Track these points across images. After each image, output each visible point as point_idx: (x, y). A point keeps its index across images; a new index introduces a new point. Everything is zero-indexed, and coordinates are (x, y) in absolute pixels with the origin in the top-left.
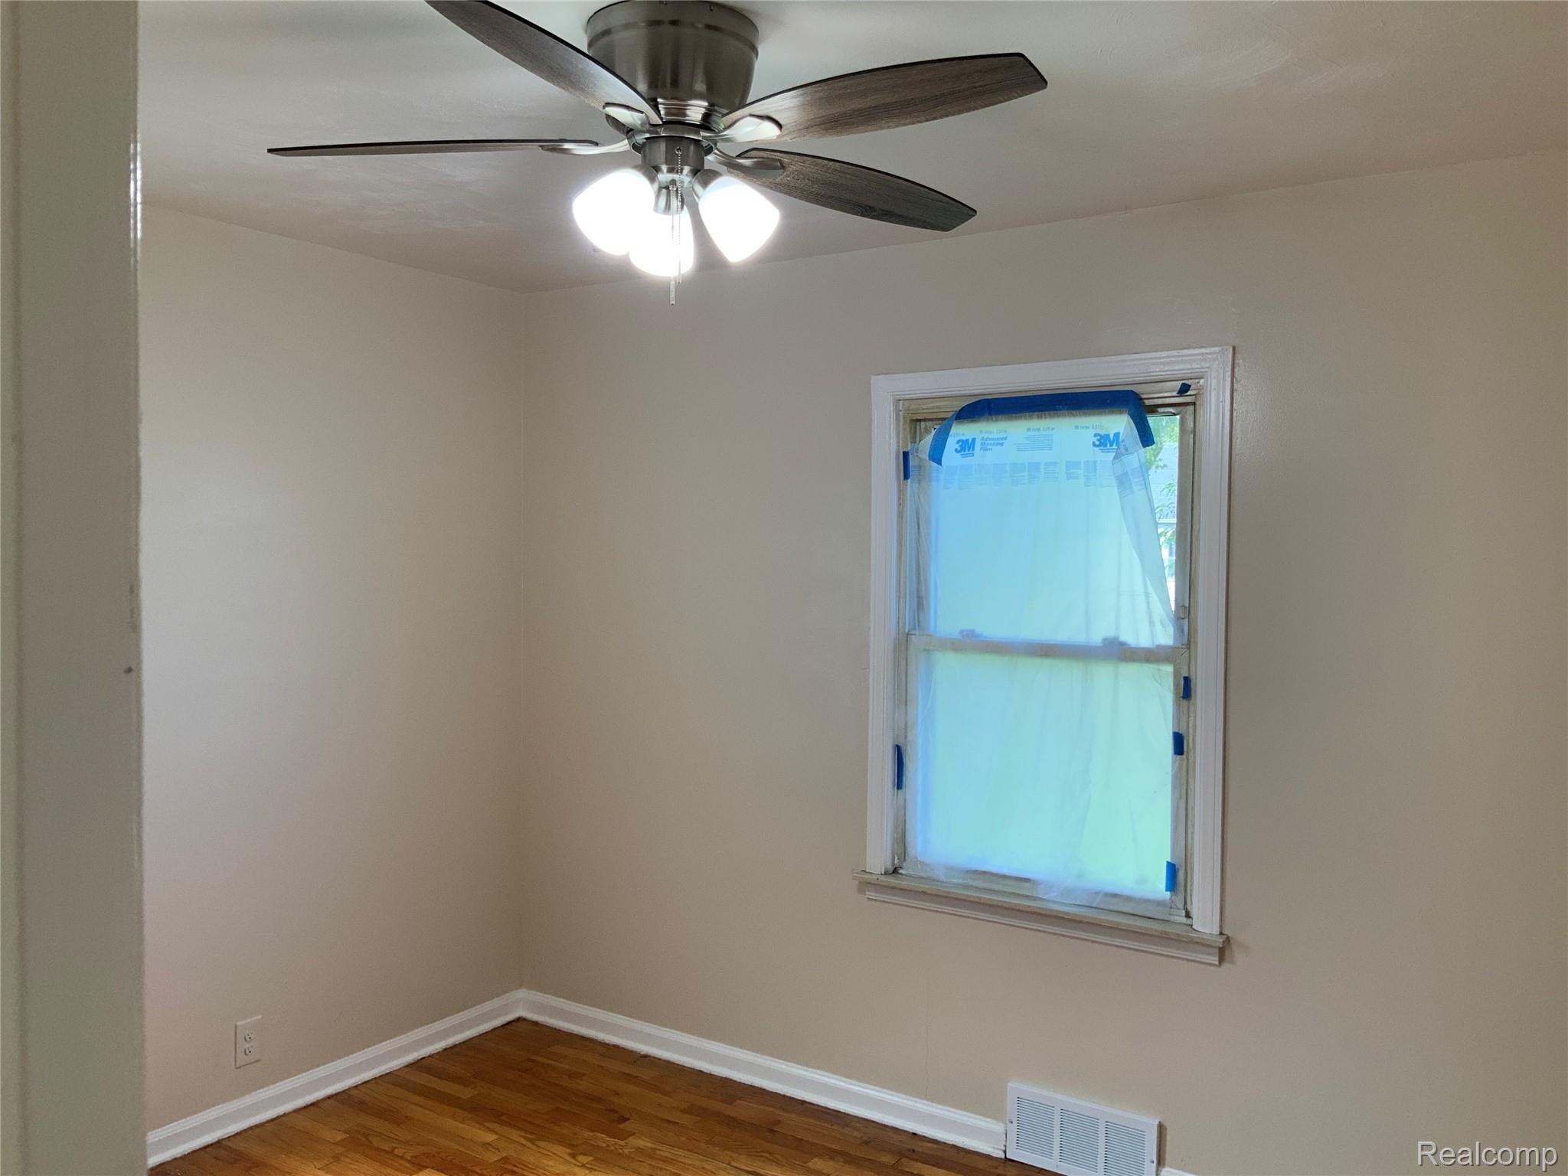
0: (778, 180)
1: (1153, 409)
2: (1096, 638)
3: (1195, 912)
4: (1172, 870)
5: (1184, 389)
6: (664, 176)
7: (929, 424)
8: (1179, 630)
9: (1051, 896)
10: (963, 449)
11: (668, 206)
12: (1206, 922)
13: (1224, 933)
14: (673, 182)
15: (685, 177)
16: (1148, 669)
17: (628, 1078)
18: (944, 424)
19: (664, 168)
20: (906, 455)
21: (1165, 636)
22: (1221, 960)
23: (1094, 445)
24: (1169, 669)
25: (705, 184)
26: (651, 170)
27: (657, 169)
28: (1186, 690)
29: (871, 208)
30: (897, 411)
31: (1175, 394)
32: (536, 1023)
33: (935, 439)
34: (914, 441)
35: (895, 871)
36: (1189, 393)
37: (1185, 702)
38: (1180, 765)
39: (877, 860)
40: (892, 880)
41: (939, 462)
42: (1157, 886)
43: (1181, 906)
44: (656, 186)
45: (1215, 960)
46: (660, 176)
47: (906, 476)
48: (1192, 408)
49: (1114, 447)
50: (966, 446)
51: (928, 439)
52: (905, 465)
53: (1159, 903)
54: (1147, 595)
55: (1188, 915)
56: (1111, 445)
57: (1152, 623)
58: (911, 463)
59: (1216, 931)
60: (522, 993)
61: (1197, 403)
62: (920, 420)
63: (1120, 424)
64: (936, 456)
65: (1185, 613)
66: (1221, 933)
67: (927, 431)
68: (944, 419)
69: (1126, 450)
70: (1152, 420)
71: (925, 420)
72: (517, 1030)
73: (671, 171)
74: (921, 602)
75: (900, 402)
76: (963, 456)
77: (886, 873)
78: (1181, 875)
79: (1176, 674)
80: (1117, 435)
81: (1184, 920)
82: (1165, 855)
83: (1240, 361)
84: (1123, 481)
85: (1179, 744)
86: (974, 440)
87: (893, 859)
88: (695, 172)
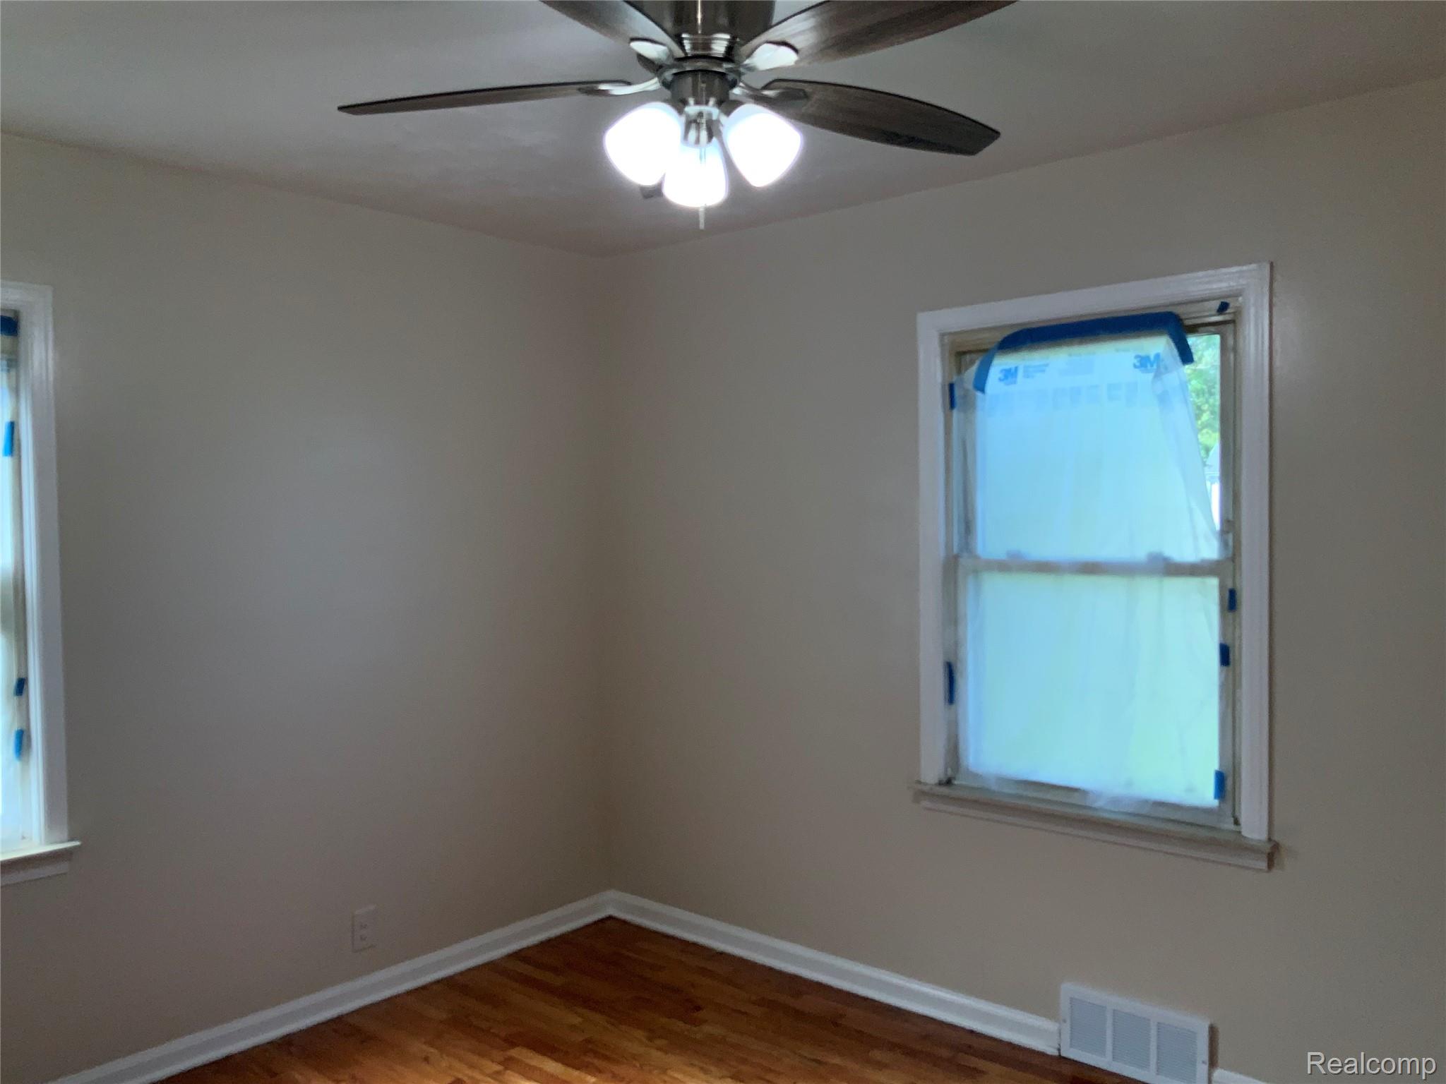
0: (803, 110)
1: (1194, 329)
2: (1140, 552)
3: (1243, 819)
4: (1221, 779)
5: (1223, 308)
6: (692, 109)
7: (974, 356)
8: (1224, 543)
9: (1099, 804)
10: (1006, 377)
11: (698, 141)
12: (1254, 827)
13: (1273, 839)
14: (700, 114)
15: (711, 109)
16: (1192, 583)
17: (704, 972)
18: (986, 353)
19: (691, 101)
20: (951, 387)
21: (1210, 550)
22: (1270, 865)
23: (1135, 366)
24: (1213, 582)
25: (728, 113)
26: (679, 104)
27: (685, 103)
28: (1231, 602)
29: (897, 135)
30: (942, 345)
31: (1214, 312)
32: (624, 922)
33: (979, 369)
34: (959, 372)
35: (949, 782)
36: (1229, 311)
37: (1230, 615)
38: (1226, 678)
39: (931, 771)
40: (945, 790)
41: (982, 390)
42: (1206, 795)
43: (1229, 813)
44: (683, 119)
45: (1264, 865)
46: (687, 109)
47: (952, 404)
48: (1231, 327)
49: (1155, 367)
50: (1009, 375)
51: (973, 369)
52: (952, 397)
53: (1207, 811)
54: (1190, 510)
55: (1237, 822)
56: (1152, 366)
57: (1195, 538)
58: (957, 393)
59: (1264, 836)
60: (612, 894)
61: (1237, 321)
62: (965, 353)
63: (1160, 345)
64: (980, 385)
65: (1230, 526)
66: (1270, 839)
67: (972, 363)
68: (985, 351)
69: (1166, 368)
70: (1192, 340)
71: (970, 352)
72: (607, 927)
73: (697, 103)
74: (968, 527)
75: (946, 337)
76: (1007, 384)
77: (940, 784)
78: (1229, 783)
79: (1222, 587)
80: (1157, 356)
81: (1232, 827)
82: (1213, 764)
83: (1278, 277)
84: (1163, 399)
85: (1226, 655)
86: (1016, 369)
87: (946, 770)
88: (719, 103)
